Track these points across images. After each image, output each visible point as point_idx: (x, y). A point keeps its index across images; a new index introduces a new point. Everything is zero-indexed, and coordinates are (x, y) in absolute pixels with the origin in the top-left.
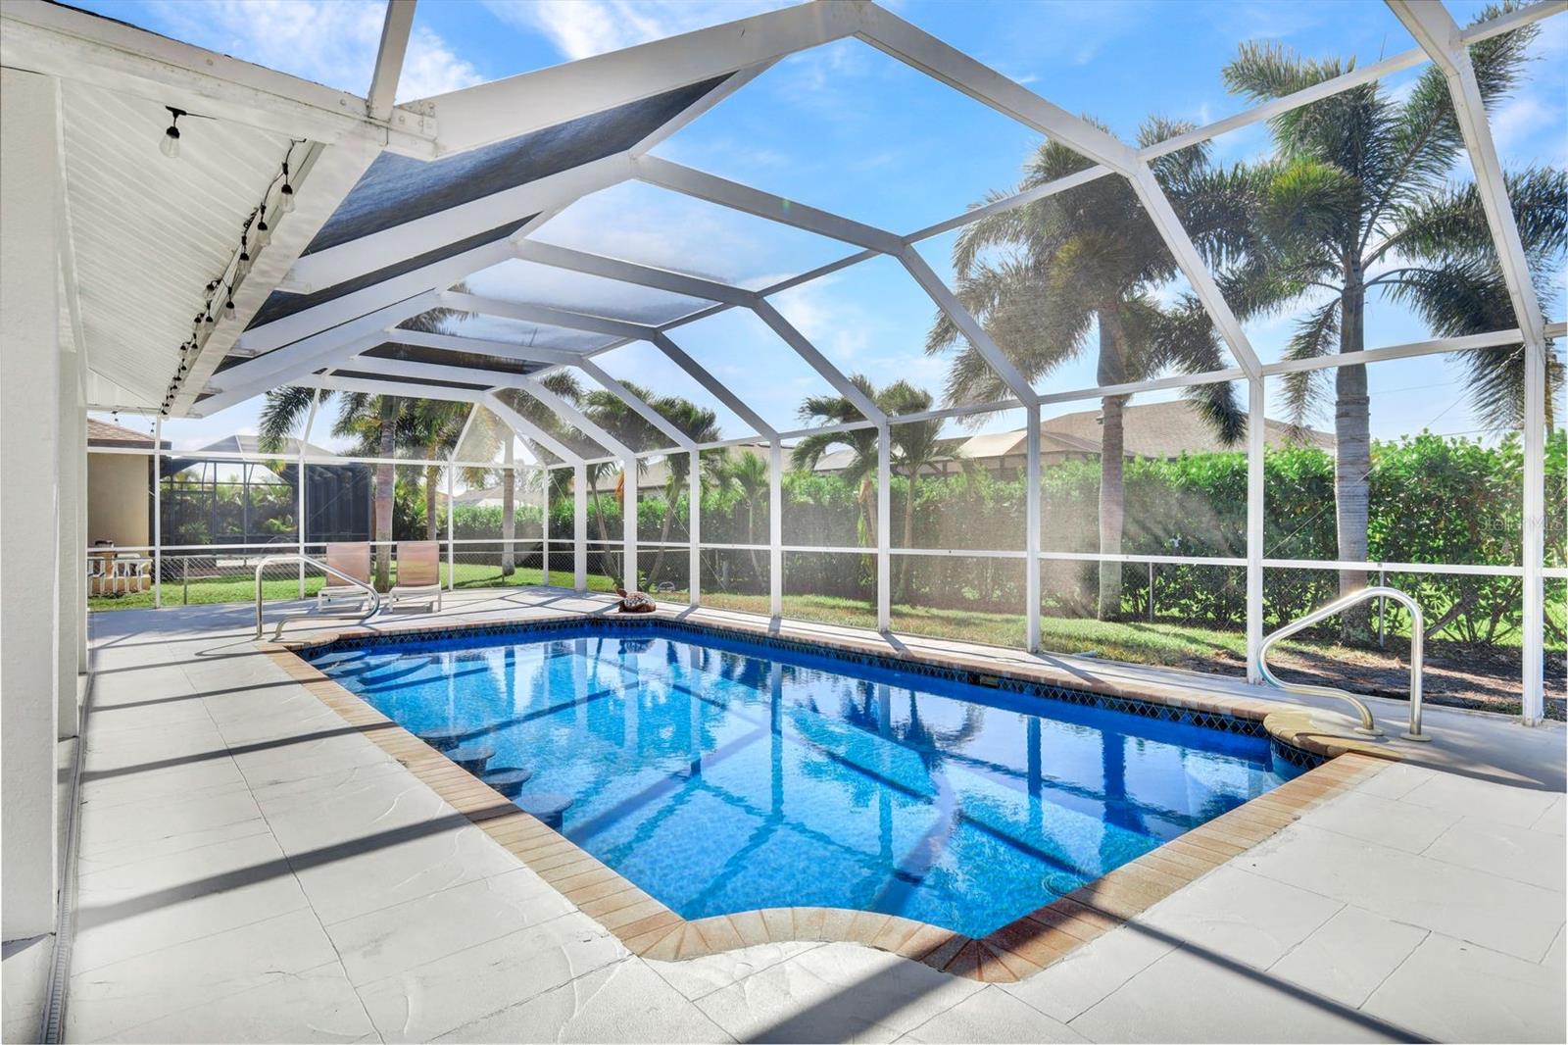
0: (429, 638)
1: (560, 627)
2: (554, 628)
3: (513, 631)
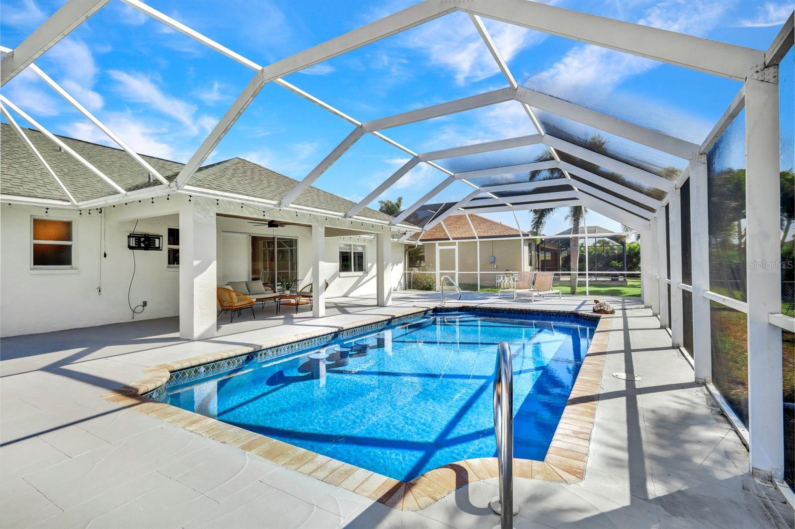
0: (495, 312)
1: (556, 315)
2: (553, 315)
3: (532, 314)
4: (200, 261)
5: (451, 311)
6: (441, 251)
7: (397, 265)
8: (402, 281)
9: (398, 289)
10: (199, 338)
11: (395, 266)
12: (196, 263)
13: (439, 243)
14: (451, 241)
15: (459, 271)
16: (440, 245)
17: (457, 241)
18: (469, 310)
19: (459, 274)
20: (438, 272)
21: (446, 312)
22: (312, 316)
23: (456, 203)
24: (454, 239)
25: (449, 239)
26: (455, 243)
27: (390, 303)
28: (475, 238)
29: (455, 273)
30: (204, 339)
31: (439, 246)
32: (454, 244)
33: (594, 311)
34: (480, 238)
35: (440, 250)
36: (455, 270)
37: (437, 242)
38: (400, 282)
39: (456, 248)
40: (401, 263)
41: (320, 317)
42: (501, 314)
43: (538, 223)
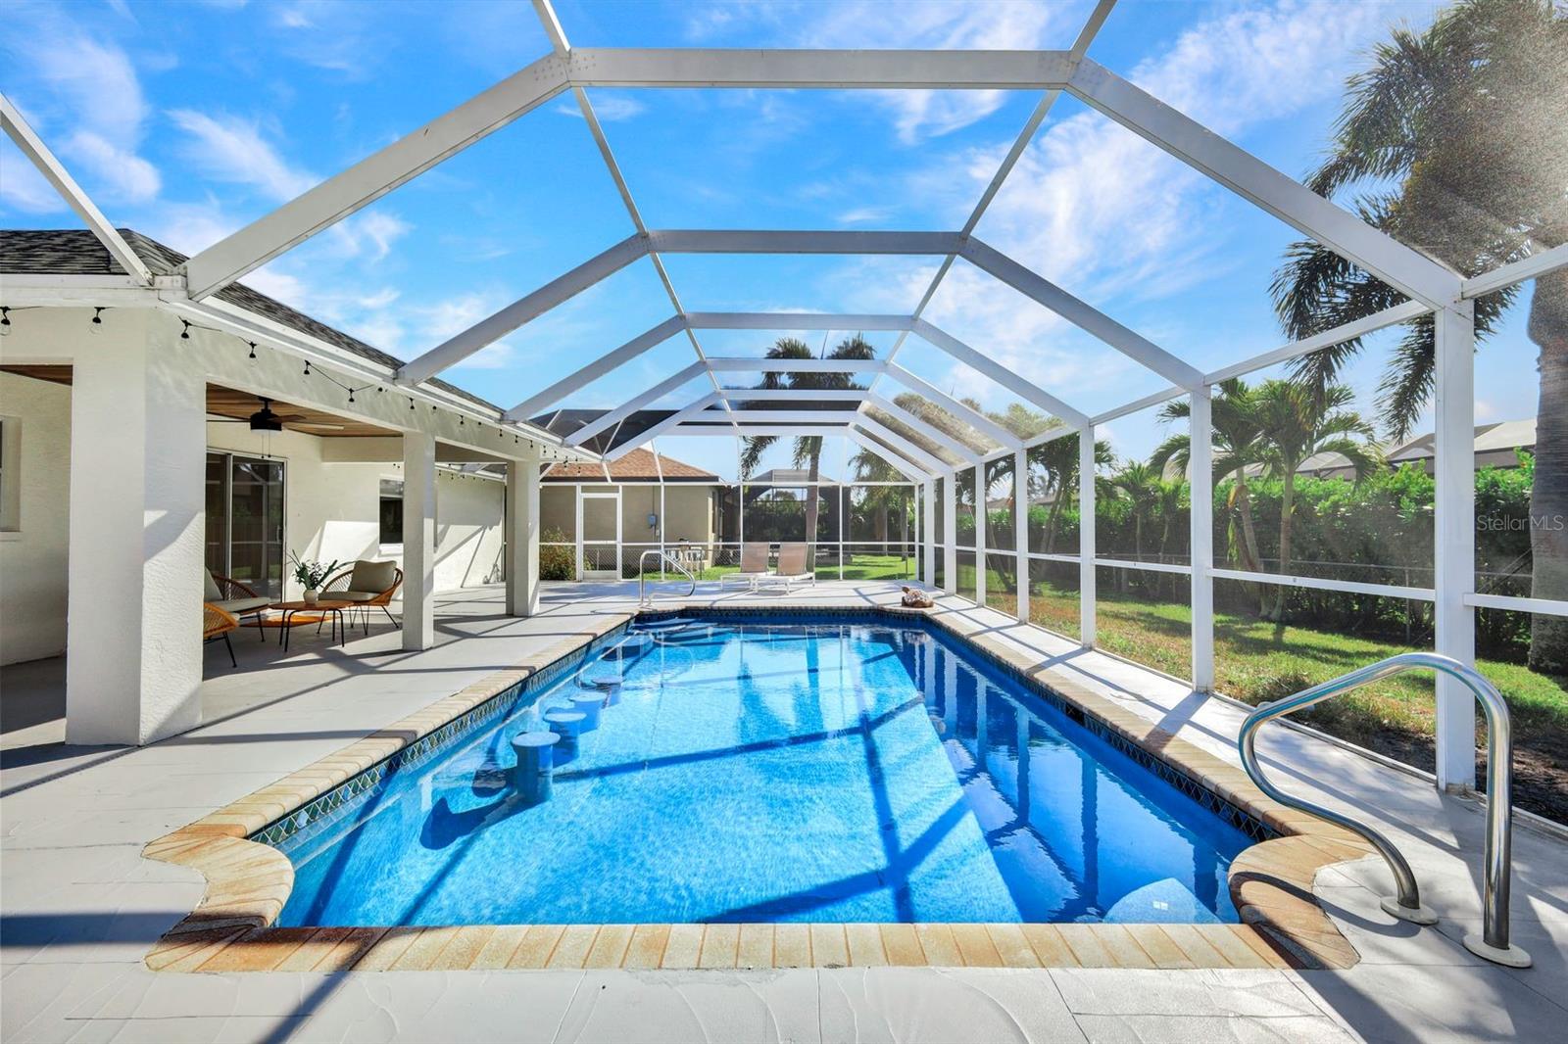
4: (163, 513)
5: (667, 619)
6: (587, 501)
7: (491, 529)
8: (499, 563)
9: (491, 581)
10: (154, 736)
11: (488, 530)
12: (150, 517)
13: (583, 487)
14: (610, 483)
15: (623, 542)
16: (585, 489)
17: (620, 484)
18: (698, 615)
19: (623, 547)
20: (580, 543)
21: (659, 620)
22: (401, 648)
23: (609, 411)
24: (614, 479)
25: (604, 479)
26: (618, 487)
27: (536, 608)
28: (657, 479)
29: (615, 546)
30: (166, 739)
31: (582, 492)
32: (615, 489)
33: (905, 604)
34: (666, 479)
35: (585, 499)
36: (615, 539)
37: (579, 485)
38: (495, 565)
39: (619, 496)
40: (498, 524)
41: (424, 648)
42: (758, 618)
43: (751, 459)
